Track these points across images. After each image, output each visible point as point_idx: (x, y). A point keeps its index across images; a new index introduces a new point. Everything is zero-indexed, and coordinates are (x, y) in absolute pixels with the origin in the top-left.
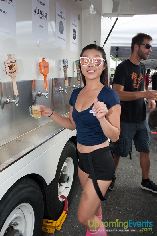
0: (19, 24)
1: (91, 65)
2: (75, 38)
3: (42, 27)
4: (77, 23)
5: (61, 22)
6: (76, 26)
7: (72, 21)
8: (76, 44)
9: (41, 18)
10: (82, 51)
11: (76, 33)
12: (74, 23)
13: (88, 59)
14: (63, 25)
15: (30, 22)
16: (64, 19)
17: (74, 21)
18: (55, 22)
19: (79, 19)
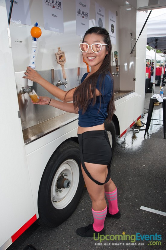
0: (66, 24)
1: (89, 52)
2: (114, 32)
3: (84, 25)
4: (115, 19)
5: (100, 20)
6: (114, 22)
7: (110, 17)
8: (114, 37)
9: (83, 17)
10: (85, 34)
11: (114, 27)
12: (112, 19)
13: (86, 45)
14: (102, 22)
15: (74, 22)
16: (103, 16)
17: (112, 17)
18: (95, 20)
19: (117, 15)
